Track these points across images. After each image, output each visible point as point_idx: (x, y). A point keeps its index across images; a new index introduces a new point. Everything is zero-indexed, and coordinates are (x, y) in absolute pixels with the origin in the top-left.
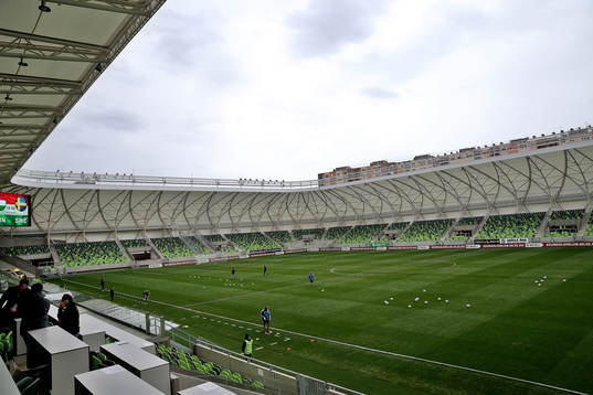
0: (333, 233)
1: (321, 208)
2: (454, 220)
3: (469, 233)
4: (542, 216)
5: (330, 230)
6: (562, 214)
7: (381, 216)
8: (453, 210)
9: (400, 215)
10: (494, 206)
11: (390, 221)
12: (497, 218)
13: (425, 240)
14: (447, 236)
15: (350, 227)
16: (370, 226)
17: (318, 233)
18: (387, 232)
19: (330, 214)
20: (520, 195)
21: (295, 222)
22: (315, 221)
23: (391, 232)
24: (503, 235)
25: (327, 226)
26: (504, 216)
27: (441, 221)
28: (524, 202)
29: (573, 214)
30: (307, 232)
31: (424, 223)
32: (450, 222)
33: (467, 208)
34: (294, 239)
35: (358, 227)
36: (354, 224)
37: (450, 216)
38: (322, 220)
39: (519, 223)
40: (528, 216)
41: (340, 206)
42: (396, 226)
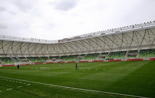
0: (62, 57)
1: (58, 49)
2: (100, 53)
3: (104, 57)
4: (126, 52)
5: (61, 56)
6: (131, 51)
7: (77, 52)
8: (100, 50)
9: (83, 52)
10: (111, 49)
11: (80, 54)
12: (113, 52)
13: (91, 59)
14: (98, 58)
15: (67, 56)
16: (74, 55)
17: (57, 57)
18: (79, 57)
19: (61, 52)
20: (119, 46)
21: (50, 54)
22: (57, 54)
23: (80, 57)
24: (115, 58)
25: (60, 55)
26: (115, 52)
27: (96, 54)
28: (120, 48)
29: (135, 51)
30: (54, 57)
31: (90, 54)
32: (98, 54)
33: (104, 50)
34: (49, 59)
35: (70, 56)
36: (69, 55)
37: (98, 52)
38: (59, 54)
39: (119, 54)
40: (122, 52)
41: (65, 49)
42: (82, 55)
